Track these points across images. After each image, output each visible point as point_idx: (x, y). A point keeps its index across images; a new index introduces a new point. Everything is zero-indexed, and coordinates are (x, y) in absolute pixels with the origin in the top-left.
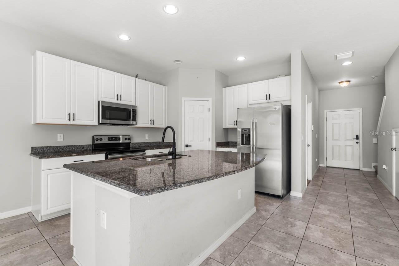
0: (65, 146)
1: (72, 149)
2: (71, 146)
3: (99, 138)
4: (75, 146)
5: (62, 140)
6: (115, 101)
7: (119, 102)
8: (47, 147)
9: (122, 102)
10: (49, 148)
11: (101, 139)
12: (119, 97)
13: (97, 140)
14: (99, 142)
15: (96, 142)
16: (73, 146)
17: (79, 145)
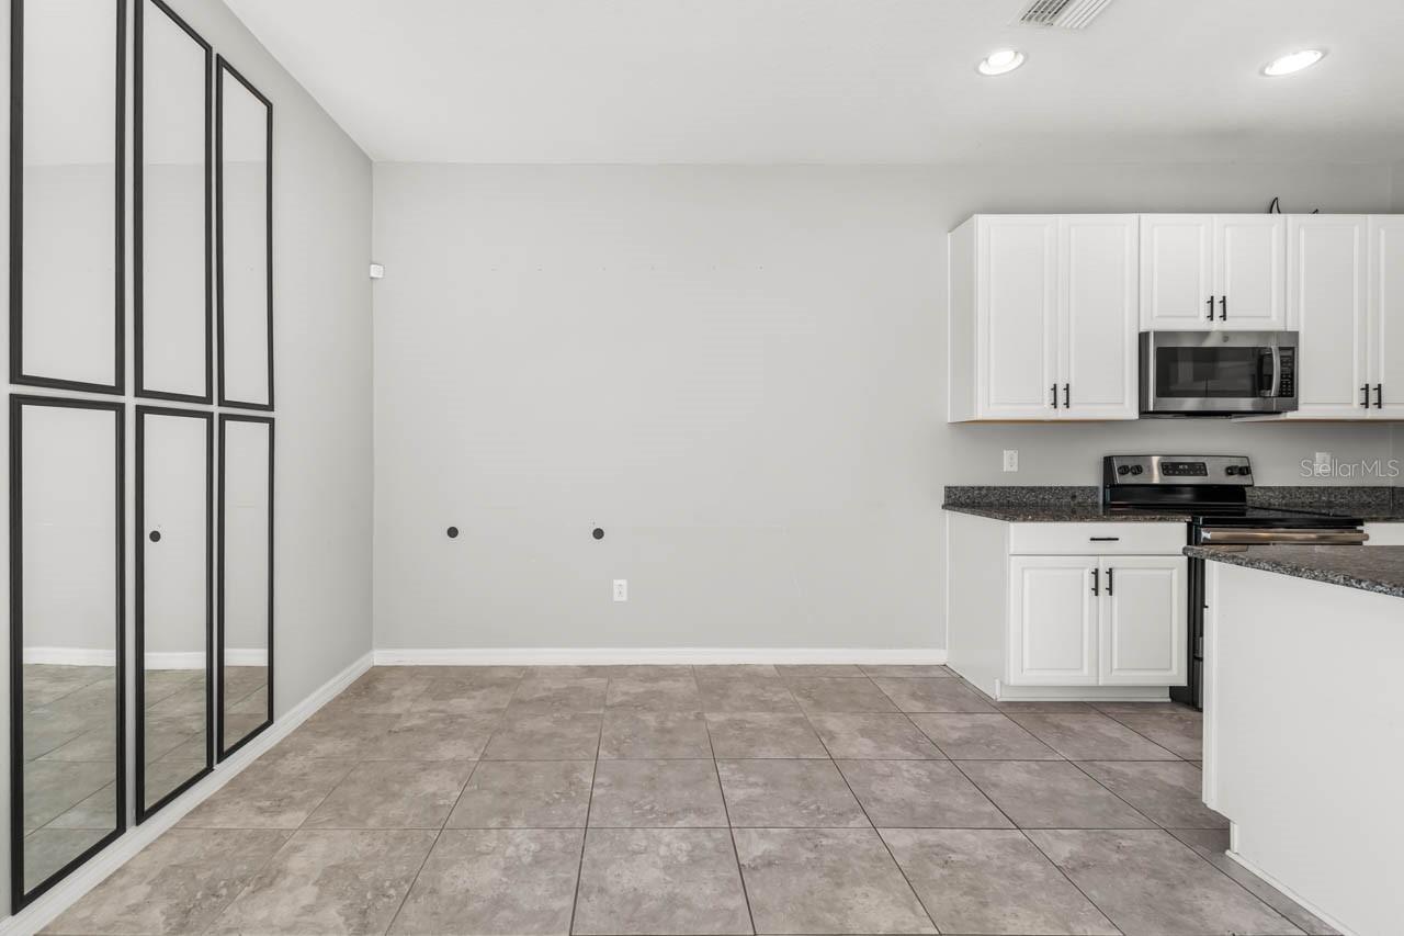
0: (1023, 488)
1: (1043, 499)
2: (1040, 488)
3: (1130, 463)
4: (1051, 488)
5: (1015, 468)
6: (1200, 323)
7: (1217, 325)
8: (980, 488)
9: (1229, 326)
10: (984, 492)
11: (1138, 470)
12: (1217, 306)
13: (1124, 470)
14: (1130, 479)
15: (1119, 480)
16: (1044, 488)
17: (1062, 488)
